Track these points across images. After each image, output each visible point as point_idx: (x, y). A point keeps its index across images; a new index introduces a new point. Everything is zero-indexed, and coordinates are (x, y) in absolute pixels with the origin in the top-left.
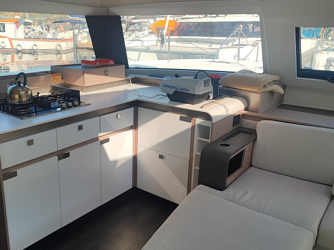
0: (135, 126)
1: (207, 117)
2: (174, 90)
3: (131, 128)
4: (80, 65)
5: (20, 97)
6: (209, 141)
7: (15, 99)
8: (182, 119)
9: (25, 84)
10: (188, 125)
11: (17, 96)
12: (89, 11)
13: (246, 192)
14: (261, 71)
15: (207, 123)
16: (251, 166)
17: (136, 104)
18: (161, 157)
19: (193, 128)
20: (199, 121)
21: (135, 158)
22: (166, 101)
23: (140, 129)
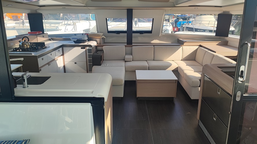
0: (63, 55)
1: (90, 46)
2: (77, 39)
3: (62, 55)
4: (28, 34)
5: (27, 46)
6: (92, 54)
7: (25, 47)
8: (81, 48)
9: (29, 41)
10: (84, 50)
11: (25, 46)
12: (29, 12)
13: (107, 64)
14: (97, 32)
15: (90, 48)
16: (103, 60)
17: (62, 46)
18: (75, 63)
19: (86, 50)
20: (87, 48)
21: (64, 66)
22: (74, 44)
23: (65, 55)
